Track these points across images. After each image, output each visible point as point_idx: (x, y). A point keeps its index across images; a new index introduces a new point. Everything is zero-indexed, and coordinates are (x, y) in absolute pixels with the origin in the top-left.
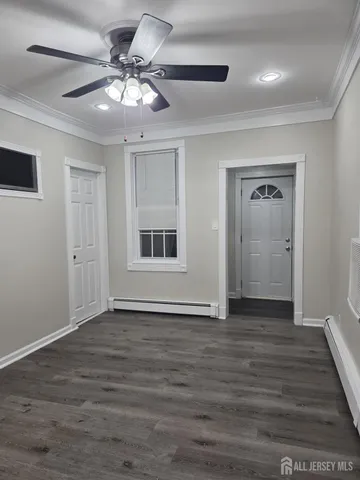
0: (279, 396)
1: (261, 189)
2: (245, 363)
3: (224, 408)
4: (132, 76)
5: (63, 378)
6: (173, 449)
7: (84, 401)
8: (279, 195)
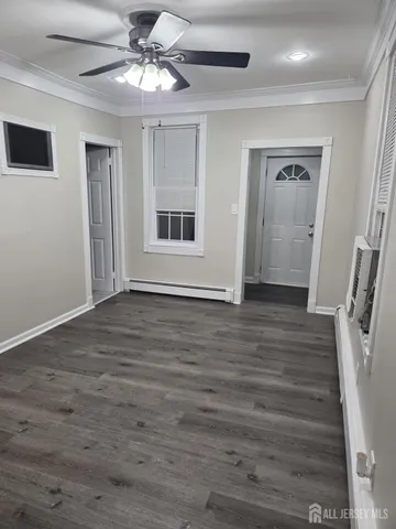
0: (280, 376)
1: (288, 169)
2: (253, 346)
3: (228, 384)
4: (151, 62)
5: (83, 353)
6: (181, 414)
7: (102, 373)
8: (306, 177)
